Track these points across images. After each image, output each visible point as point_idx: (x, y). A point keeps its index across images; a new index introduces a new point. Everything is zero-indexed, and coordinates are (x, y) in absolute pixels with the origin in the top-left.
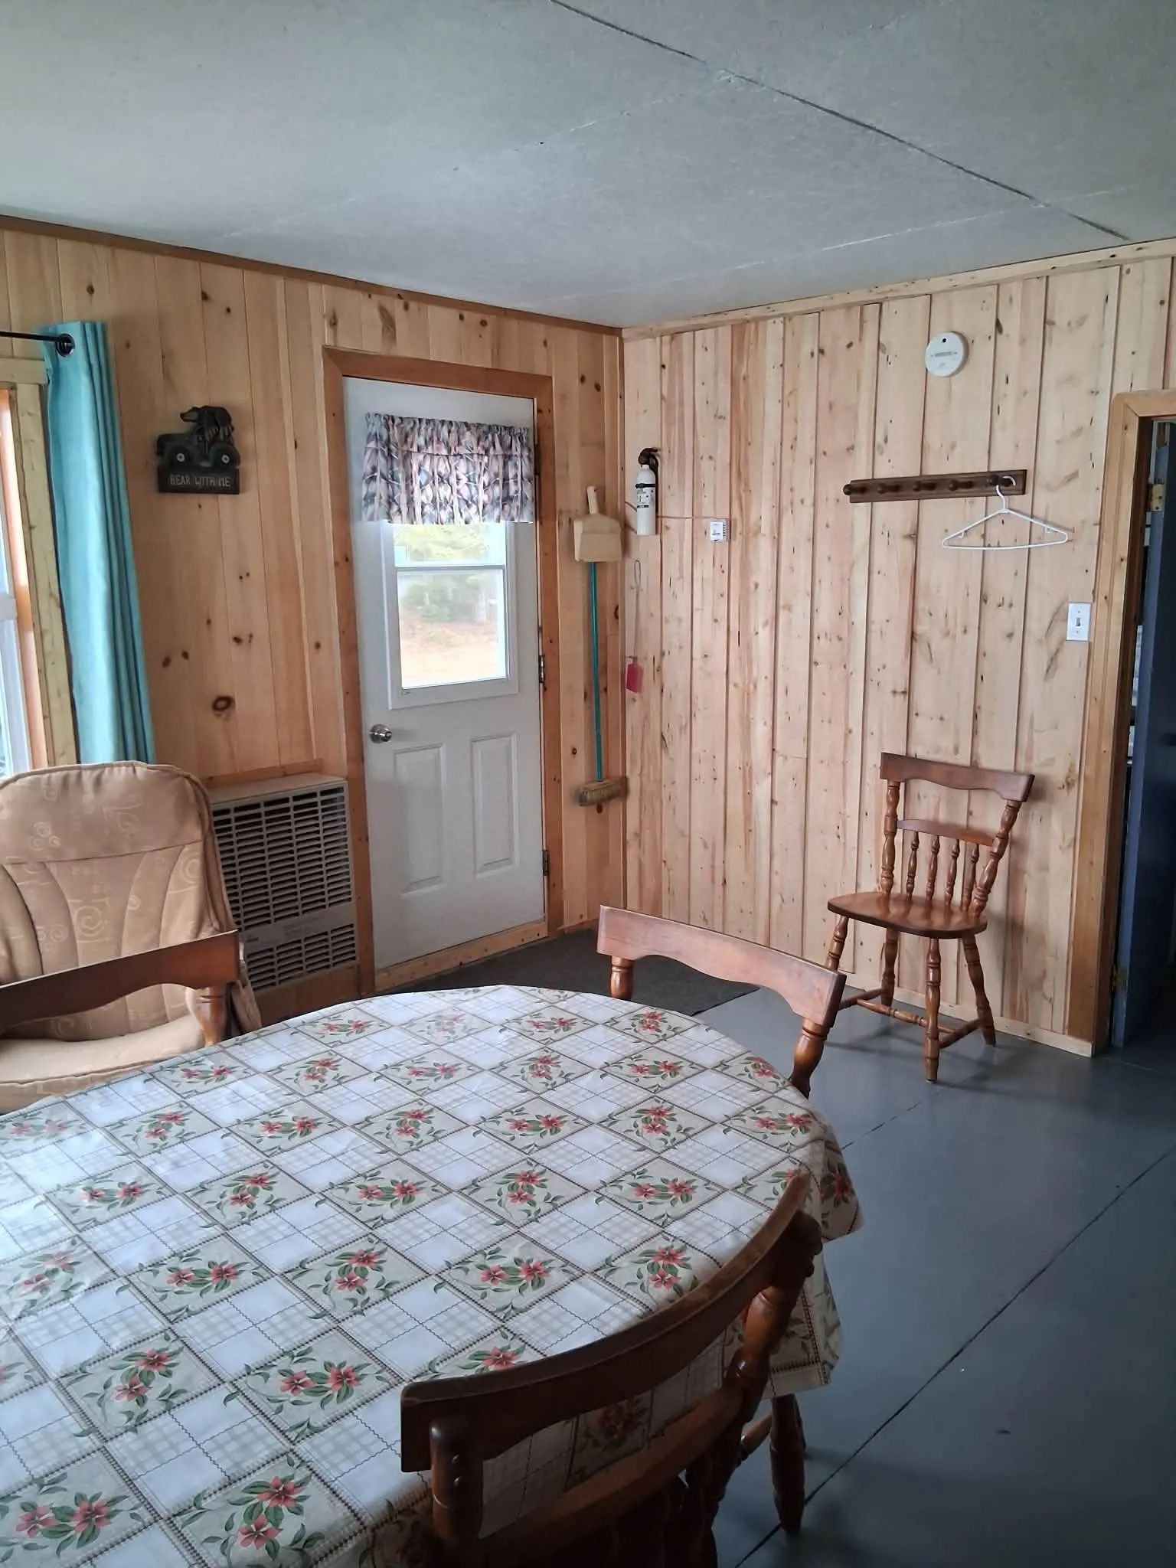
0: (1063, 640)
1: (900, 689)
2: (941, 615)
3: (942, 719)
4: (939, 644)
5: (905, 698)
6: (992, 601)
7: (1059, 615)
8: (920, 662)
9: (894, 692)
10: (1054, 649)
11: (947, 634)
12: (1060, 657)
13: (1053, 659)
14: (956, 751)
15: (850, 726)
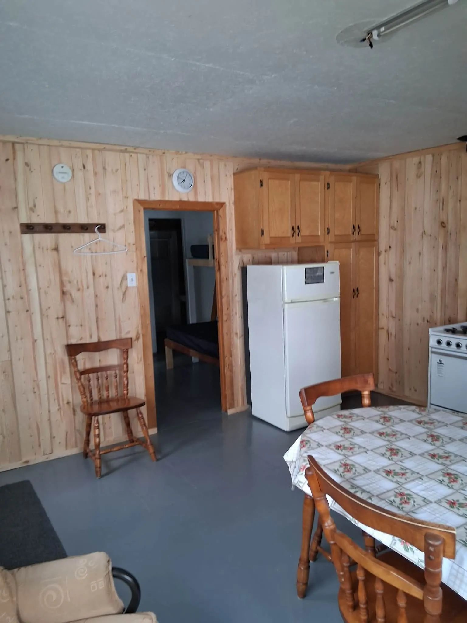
0: (127, 288)
1: (60, 316)
2: (75, 282)
3: (81, 325)
4: (75, 294)
5: (63, 320)
6: (97, 275)
7: (124, 278)
8: (68, 304)
9: (58, 318)
10: (124, 291)
11: (79, 290)
12: (127, 292)
13: (124, 294)
14: (91, 337)
15: (35, 338)
